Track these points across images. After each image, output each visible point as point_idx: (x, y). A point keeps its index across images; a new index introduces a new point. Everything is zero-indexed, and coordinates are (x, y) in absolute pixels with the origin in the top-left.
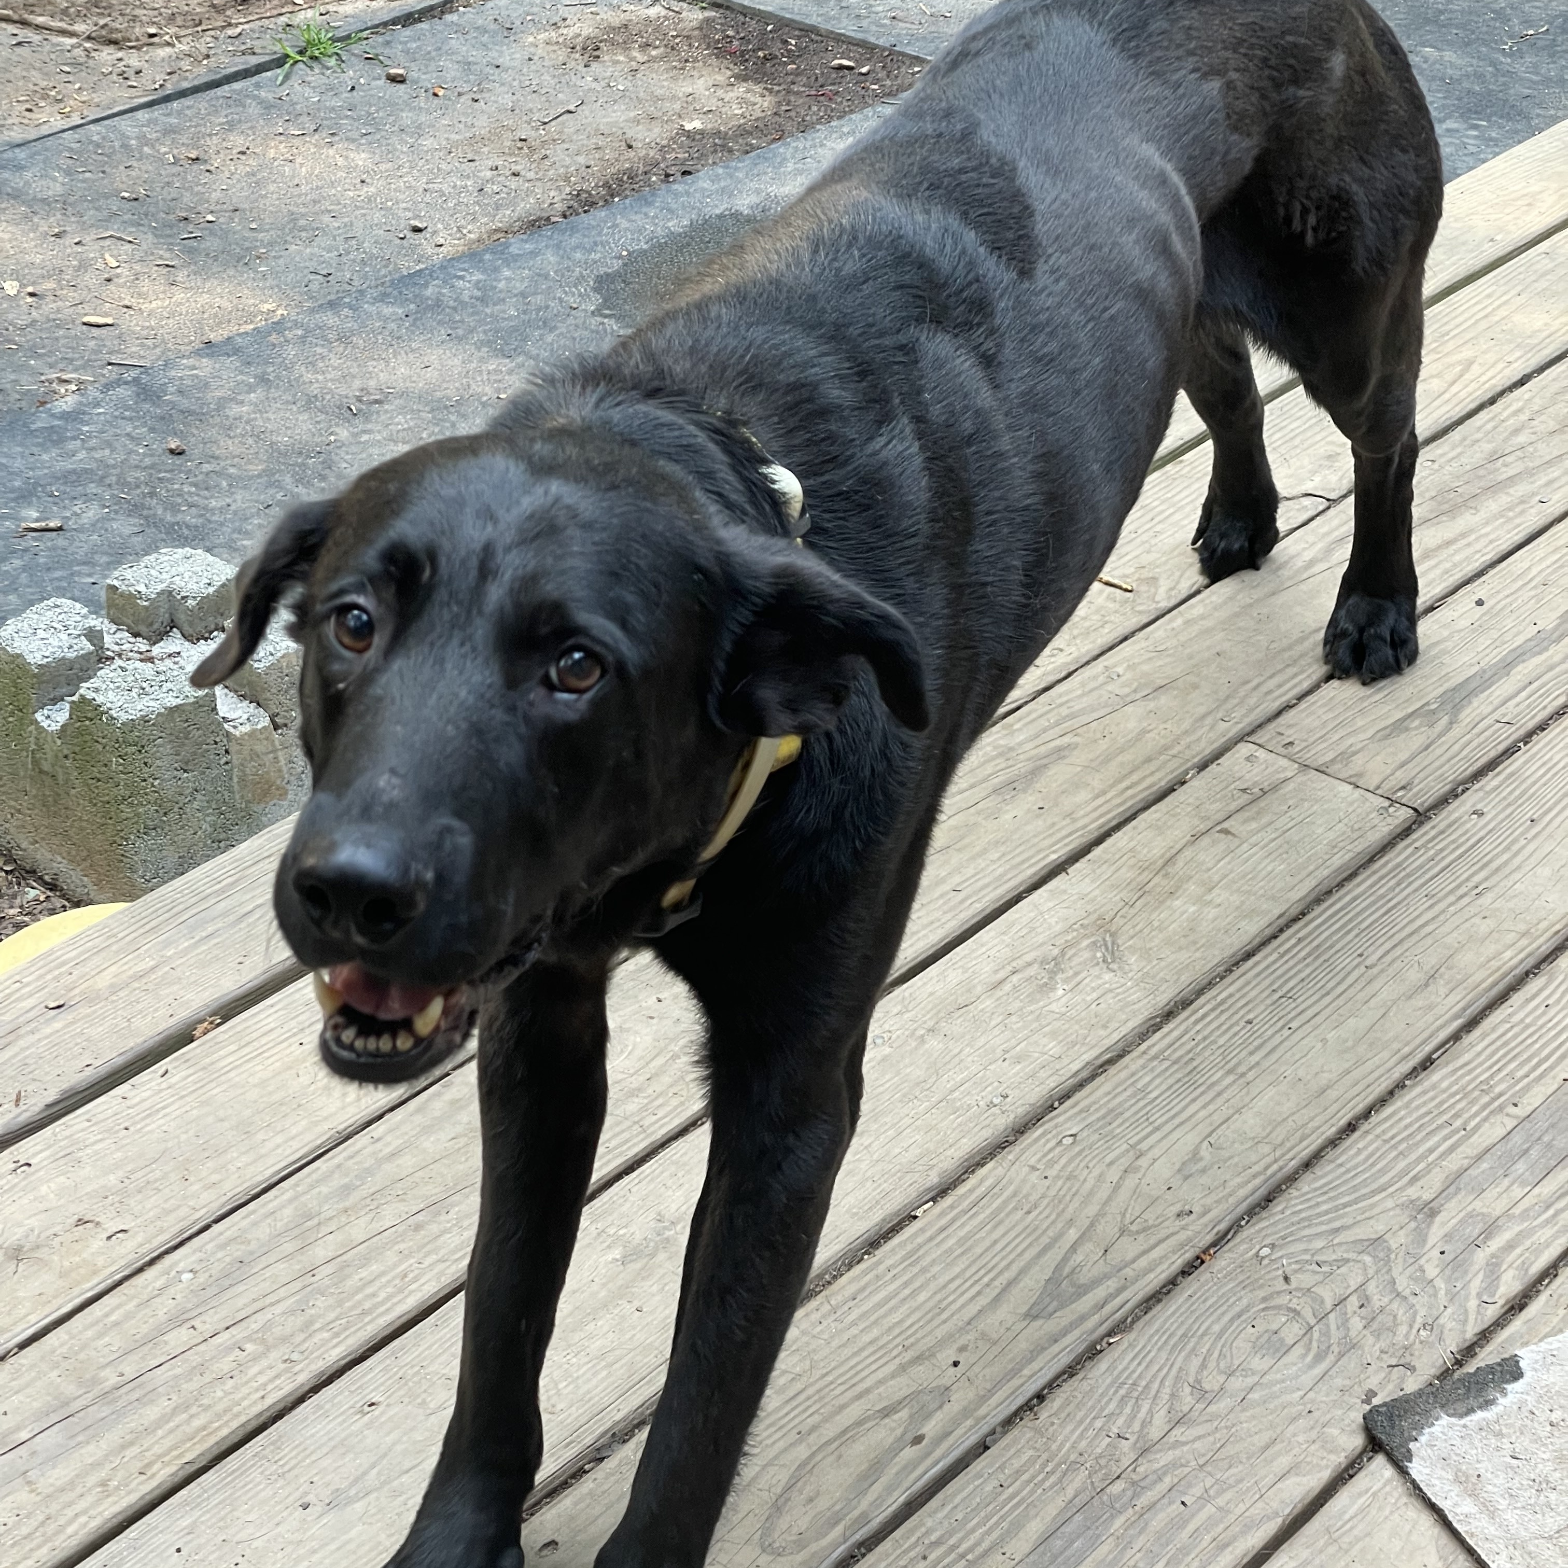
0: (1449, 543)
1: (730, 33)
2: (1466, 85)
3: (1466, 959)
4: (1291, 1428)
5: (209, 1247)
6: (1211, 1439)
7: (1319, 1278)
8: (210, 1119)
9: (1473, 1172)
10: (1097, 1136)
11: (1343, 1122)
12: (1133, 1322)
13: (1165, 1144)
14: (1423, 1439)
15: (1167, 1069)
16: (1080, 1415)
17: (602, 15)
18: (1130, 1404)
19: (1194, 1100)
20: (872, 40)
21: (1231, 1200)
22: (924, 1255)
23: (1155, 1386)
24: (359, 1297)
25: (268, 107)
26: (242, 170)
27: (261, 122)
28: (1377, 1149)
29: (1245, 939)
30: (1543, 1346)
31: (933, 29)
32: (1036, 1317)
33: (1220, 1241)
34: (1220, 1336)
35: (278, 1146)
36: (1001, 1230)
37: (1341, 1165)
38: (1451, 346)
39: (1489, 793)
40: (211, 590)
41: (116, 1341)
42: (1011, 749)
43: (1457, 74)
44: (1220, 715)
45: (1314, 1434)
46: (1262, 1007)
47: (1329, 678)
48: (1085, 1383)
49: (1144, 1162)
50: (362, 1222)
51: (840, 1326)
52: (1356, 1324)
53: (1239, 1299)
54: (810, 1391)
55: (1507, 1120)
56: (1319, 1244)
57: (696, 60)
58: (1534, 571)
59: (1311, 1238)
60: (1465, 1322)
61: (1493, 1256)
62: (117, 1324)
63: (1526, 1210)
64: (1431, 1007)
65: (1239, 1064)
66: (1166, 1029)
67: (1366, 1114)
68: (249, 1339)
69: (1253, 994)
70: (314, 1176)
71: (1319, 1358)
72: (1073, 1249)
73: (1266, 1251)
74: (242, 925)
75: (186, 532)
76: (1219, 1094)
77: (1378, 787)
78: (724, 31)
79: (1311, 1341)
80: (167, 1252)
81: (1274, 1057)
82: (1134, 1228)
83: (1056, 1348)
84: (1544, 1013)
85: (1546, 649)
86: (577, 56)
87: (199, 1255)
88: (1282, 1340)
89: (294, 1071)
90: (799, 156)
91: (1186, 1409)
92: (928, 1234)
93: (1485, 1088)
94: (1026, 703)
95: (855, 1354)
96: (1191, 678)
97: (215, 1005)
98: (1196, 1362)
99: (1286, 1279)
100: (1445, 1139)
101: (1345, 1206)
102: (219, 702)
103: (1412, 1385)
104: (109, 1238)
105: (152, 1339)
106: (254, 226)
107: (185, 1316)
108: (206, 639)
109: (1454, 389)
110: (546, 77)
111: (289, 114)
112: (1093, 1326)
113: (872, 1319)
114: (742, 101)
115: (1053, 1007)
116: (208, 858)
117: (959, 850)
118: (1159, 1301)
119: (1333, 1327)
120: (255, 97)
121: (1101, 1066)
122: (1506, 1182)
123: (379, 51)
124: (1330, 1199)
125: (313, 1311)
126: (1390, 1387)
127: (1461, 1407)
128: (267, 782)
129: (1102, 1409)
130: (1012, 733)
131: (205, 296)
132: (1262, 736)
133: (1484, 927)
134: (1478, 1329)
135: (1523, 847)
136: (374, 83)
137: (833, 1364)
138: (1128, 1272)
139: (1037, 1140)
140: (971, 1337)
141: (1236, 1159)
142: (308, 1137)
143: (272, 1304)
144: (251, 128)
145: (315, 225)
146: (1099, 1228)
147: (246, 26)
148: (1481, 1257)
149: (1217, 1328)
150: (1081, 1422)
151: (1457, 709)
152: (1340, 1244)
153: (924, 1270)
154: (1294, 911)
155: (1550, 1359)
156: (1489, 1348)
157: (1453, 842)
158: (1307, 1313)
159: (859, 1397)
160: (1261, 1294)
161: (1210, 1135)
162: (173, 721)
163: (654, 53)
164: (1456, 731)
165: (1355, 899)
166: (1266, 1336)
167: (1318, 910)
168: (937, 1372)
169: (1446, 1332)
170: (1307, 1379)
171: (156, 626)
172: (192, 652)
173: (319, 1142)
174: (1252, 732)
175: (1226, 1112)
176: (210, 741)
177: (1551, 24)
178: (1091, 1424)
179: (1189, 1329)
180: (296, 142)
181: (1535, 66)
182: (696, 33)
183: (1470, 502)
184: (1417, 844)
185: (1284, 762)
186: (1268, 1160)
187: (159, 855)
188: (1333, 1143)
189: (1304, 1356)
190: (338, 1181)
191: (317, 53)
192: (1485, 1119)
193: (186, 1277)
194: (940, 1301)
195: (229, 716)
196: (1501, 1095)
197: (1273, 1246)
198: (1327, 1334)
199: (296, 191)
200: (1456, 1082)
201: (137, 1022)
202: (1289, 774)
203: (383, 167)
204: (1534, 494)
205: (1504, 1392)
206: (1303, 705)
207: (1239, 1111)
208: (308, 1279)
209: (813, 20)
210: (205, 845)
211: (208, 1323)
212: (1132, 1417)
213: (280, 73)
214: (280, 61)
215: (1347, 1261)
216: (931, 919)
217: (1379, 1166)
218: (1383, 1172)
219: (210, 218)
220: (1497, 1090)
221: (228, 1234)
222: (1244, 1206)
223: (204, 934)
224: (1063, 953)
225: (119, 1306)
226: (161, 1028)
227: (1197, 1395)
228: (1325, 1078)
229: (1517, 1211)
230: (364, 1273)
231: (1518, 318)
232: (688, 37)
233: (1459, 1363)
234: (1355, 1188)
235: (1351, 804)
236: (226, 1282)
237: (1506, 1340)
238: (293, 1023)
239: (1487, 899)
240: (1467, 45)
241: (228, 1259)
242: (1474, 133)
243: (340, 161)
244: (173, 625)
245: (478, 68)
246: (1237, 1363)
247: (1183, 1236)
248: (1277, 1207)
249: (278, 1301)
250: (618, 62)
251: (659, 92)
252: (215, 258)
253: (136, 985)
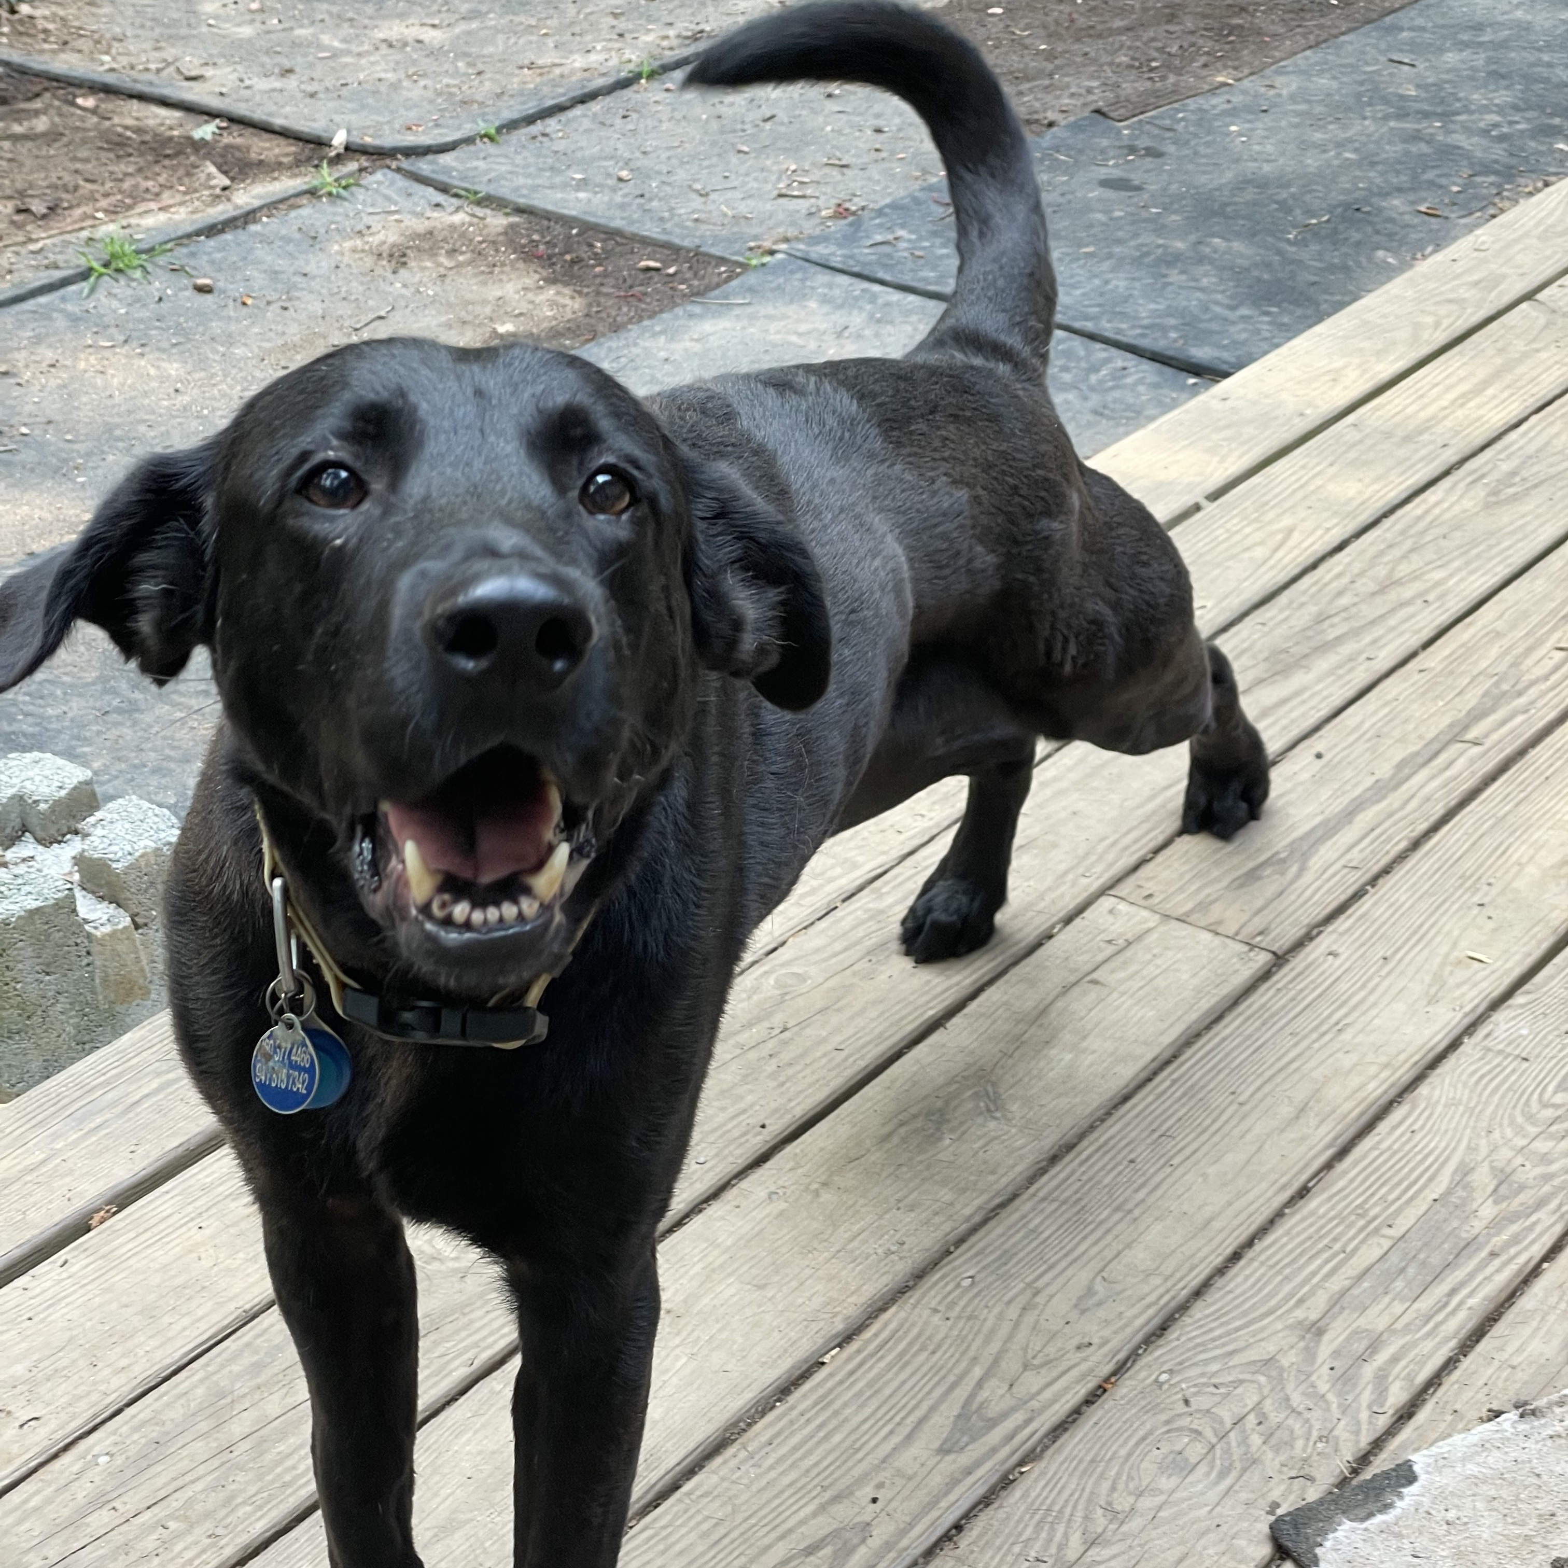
0: (1285, 701)
1: (536, 237)
2: (1256, 273)
3: (1332, 1092)
4: (1203, 1542)
5: (124, 1429)
6: (1126, 1557)
7: (1217, 1399)
8: (114, 1306)
9: (1355, 1291)
10: (994, 1277)
11: (1229, 1251)
12: (1043, 1451)
13: (1061, 1280)
14: (1328, 1544)
15: (1056, 1210)
16: (998, 1542)
17: (407, 223)
18: (1047, 1527)
19: (1085, 1238)
20: (677, 241)
21: (1128, 1331)
22: (835, 1398)
23: (1068, 1510)
24: (279, 1470)
25: (74, 320)
26: (53, 383)
27: (70, 335)
28: (1263, 1275)
29: (1122, 1082)
30: (1434, 1450)
31: (735, 229)
32: (948, 1452)
33: (1120, 1370)
34: (1127, 1458)
35: (185, 1329)
36: (909, 1370)
37: (1230, 1292)
38: (1271, 515)
39: (1341, 935)
40: (63, 793)
41: (36, 1527)
42: (882, 912)
43: (1245, 263)
44: (1081, 870)
45: (1222, 1547)
46: (1143, 1147)
47: (1180, 833)
48: (1001, 1511)
49: (1040, 1299)
50: (276, 1397)
51: (759, 1471)
52: (1256, 1440)
53: (1143, 1423)
54: (735, 1534)
55: (1382, 1241)
56: (1214, 1367)
57: (503, 264)
58: (1367, 725)
59: (1206, 1362)
60: (1357, 1433)
61: (1380, 1369)
62: (36, 1509)
63: (1408, 1325)
64: (1303, 1139)
65: (1126, 1201)
66: (1053, 1172)
67: (1250, 1243)
68: (171, 1516)
69: (1133, 1134)
70: (224, 1356)
71: (1222, 1475)
72: (980, 1385)
73: (1164, 1377)
74: (131, 1115)
75: (24, 741)
76: (1108, 1231)
77: (1237, 934)
78: (529, 236)
79: (1214, 1459)
80: (81, 1437)
81: (1159, 1193)
82: (1036, 1362)
83: (970, 1480)
84: (1409, 1140)
85: (1384, 797)
86: (384, 263)
87: (112, 1439)
88: (1187, 1460)
89: (195, 1255)
90: (613, 355)
91: (1099, 1530)
92: (838, 1378)
93: (1361, 1211)
94: (892, 867)
95: (776, 1496)
96: (1050, 838)
97: (109, 1195)
98: (1106, 1486)
99: (1187, 1402)
100: (1327, 1262)
101: (1237, 1329)
102: (78, 903)
103: (1313, 1494)
104: (22, 1426)
105: (75, 1522)
106: (69, 437)
107: (104, 1499)
108: (59, 842)
109: (1280, 554)
110: (354, 284)
111: (97, 325)
112: (1004, 1456)
113: (789, 1462)
114: (552, 304)
115: (940, 1157)
116: (73, 1061)
117: (838, 1010)
118: (1066, 1430)
119: (1234, 1444)
120: (61, 311)
121: (993, 1210)
122: (1387, 1300)
123: (184, 261)
124: (1222, 1324)
125: (233, 1487)
126: (1292, 1498)
127: (1362, 1513)
128: (130, 981)
129: (1020, 1534)
130: (881, 896)
131: (25, 508)
132: (1124, 889)
133: (1347, 1061)
134: (1371, 1438)
135: (1377, 985)
136: (181, 294)
137: (755, 1508)
138: (1035, 1404)
139: (936, 1284)
140: (887, 1474)
141: (1129, 1292)
142: (215, 1318)
143: (193, 1482)
144: (60, 341)
145: (131, 435)
146: (1003, 1364)
147: (48, 241)
148: (1368, 1371)
149: (1123, 1452)
150: (999, 1548)
151: (1305, 857)
152: (1234, 1367)
153: (836, 1413)
154: (1167, 1055)
155: (1441, 1462)
156: (1384, 1455)
157: (1312, 982)
158: (1209, 1434)
159: (782, 1537)
160: (1164, 1417)
161: (1102, 1270)
162: (33, 924)
163: (461, 258)
164: (1307, 878)
165: (1224, 1039)
166: (1171, 1457)
167: (1189, 1052)
168: (856, 1510)
169: (1341, 1443)
170: (1213, 1495)
171: (8, 831)
172: (46, 856)
173: (226, 1322)
174: (1111, 887)
175: (1117, 1247)
176: (71, 942)
177: (1331, 212)
178: (1009, 1550)
179: (1097, 1455)
180: (107, 353)
181: (1320, 253)
182: (501, 238)
183: (1301, 662)
184: (1279, 986)
185: (1145, 913)
186: (1161, 1290)
187: (24, 1059)
188: (1221, 1271)
189: (1208, 1474)
190: (248, 1359)
191: (121, 266)
192: (1363, 1242)
193: (103, 1460)
194: (855, 1442)
195: (90, 917)
196: (1375, 1218)
197: (1171, 1372)
198: (1227, 1451)
199: (109, 402)
200: (1332, 1208)
201: (31, 1215)
202: (1151, 924)
203: (197, 376)
204: (1359, 653)
205: (1400, 1496)
206: (1160, 858)
207: (1128, 1246)
208: (226, 1456)
209: (617, 223)
210: (70, 1048)
211: (129, 1503)
212: (1049, 1541)
213: (85, 286)
214: (84, 275)
215: (1242, 1382)
216: (815, 1077)
217: (1265, 1291)
218: (1271, 1295)
219: (24, 430)
220: (1372, 1213)
221: (141, 1416)
222: (1139, 1337)
223: (92, 1125)
224: (947, 1103)
225: (37, 1492)
226: (57, 1219)
227: (1110, 1516)
228: (1208, 1211)
229: (1399, 1326)
230: (281, 1447)
231: (1331, 487)
232: (494, 242)
233: (1355, 1472)
234: (1244, 1314)
235: (1212, 950)
236: (144, 1464)
237: (1399, 1447)
238: (190, 1208)
239: (1347, 1036)
240: (1254, 235)
241: (143, 1441)
242: (1266, 319)
243: (152, 371)
244: (25, 829)
245: (284, 276)
246: (1144, 1483)
247: (1084, 1367)
248: (1173, 1334)
249: (198, 1479)
250: (426, 268)
251: (469, 296)
252: (32, 470)
253: (28, 1178)
